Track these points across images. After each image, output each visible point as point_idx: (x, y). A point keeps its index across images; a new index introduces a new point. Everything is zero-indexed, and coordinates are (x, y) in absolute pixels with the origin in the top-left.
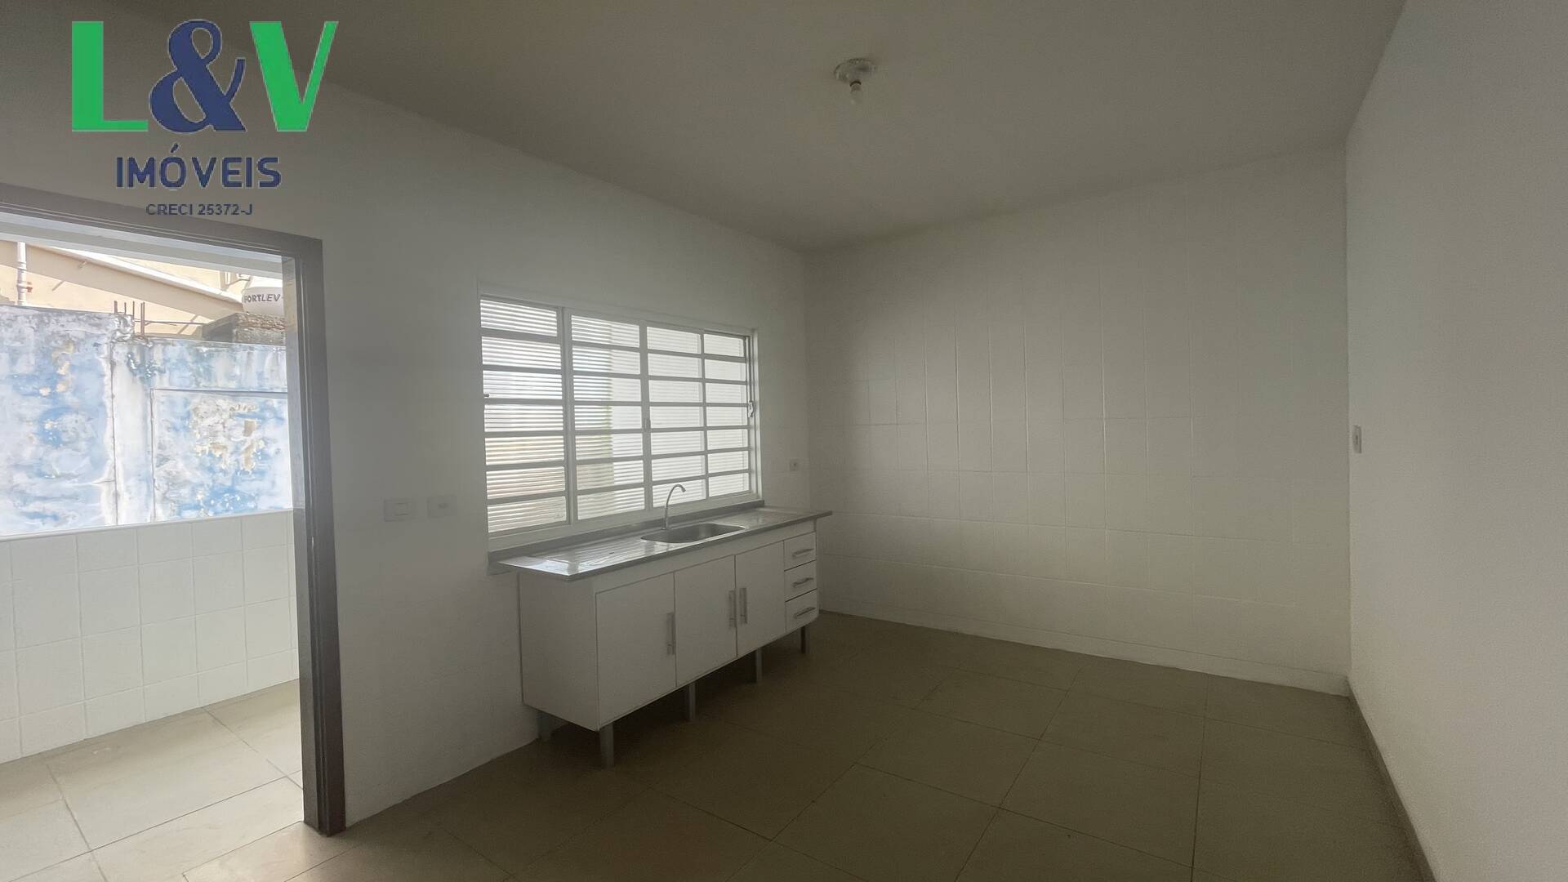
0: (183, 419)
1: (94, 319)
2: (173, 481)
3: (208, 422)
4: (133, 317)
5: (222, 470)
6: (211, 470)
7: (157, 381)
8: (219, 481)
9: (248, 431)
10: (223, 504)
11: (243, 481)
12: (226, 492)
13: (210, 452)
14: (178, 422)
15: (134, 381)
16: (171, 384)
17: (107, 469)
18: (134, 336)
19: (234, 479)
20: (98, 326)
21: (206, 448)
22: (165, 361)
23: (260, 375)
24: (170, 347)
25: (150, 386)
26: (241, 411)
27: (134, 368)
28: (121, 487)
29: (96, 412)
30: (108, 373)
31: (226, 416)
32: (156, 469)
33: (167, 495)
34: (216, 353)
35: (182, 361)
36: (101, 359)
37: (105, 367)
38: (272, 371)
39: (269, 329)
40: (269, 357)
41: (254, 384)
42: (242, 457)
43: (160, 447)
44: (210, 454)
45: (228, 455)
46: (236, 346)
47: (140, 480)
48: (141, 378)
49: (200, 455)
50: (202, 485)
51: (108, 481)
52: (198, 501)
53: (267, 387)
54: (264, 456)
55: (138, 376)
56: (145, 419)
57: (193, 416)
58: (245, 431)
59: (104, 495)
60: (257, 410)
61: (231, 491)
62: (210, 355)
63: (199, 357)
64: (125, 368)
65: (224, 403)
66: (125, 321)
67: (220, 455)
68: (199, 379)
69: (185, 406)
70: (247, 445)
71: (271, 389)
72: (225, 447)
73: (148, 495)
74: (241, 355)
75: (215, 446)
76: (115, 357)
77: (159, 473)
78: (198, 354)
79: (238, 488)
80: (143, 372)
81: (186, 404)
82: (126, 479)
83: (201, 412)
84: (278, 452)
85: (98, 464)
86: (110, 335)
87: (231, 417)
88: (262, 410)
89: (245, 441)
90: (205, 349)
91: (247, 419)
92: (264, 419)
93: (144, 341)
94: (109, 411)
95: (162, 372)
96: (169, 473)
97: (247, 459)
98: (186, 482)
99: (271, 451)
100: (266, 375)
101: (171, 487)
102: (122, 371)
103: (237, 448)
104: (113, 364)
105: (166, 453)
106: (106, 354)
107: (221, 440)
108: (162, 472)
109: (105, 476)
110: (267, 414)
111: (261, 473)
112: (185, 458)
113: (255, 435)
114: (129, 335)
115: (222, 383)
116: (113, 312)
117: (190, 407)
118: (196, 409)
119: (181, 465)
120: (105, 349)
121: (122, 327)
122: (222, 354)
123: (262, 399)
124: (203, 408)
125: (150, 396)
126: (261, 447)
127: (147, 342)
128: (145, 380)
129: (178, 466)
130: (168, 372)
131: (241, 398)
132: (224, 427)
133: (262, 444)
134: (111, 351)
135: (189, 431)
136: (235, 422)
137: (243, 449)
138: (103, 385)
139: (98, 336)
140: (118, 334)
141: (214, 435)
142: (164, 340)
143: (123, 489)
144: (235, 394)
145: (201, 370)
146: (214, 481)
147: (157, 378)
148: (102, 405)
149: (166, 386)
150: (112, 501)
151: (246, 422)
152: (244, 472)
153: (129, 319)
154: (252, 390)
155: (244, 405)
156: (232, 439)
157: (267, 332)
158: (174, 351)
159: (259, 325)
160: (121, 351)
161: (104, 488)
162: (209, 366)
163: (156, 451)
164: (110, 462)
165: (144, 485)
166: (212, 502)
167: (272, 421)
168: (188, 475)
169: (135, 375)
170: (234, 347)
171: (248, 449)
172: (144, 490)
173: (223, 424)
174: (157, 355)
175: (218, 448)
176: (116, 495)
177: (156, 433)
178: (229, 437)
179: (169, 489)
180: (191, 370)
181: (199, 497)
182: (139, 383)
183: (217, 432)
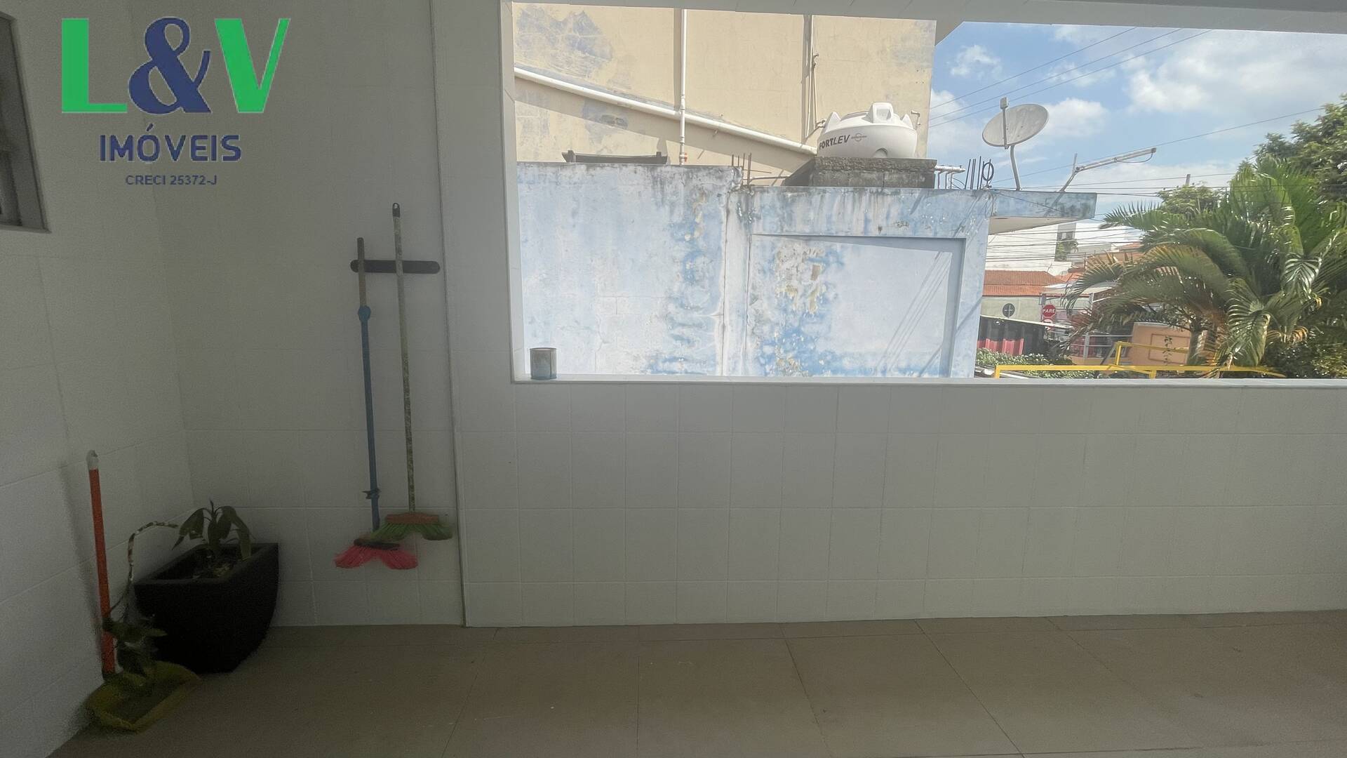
0: (770, 262)
1: (718, 171)
2: (760, 319)
3: (787, 265)
4: (743, 167)
5: (793, 312)
6: (785, 310)
7: (757, 227)
8: (790, 322)
9: (814, 276)
10: (791, 343)
11: (808, 323)
12: (794, 332)
13: (786, 293)
14: (766, 265)
15: (740, 228)
16: (764, 230)
17: (720, 304)
18: (742, 186)
19: (801, 320)
20: (720, 178)
21: (783, 290)
22: (762, 207)
23: (829, 218)
24: (766, 194)
25: (750, 231)
26: (812, 256)
27: (741, 215)
28: (727, 319)
29: (715, 255)
30: (724, 219)
31: (800, 260)
32: (749, 307)
33: (755, 331)
34: (797, 198)
35: (773, 207)
36: (720, 208)
37: (723, 213)
38: (839, 213)
39: (837, 171)
40: (839, 198)
41: (822, 229)
42: (808, 301)
43: (754, 288)
44: (786, 296)
45: (798, 298)
46: (813, 189)
47: (739, 316)
48: (745, 225)
49: (779, 296)
50: (778, 324)
51: (719, 315)
52: (775, 338)
53: (833, 232)
54: (826, 301)
55: (743, 223)
56: (745, 263)
57: (777, 259)
58: (812, 275)
59: (716, 326)
60: (823, 255)
61: (798, 331)
62: (793, 201)
63: (786, 204)
64: (735, 215)
65: (799, 247)
66: (738, 171)
67: (793, 298)
68: (783, 223)
69: (772, 251)
70: (813, 288)
71: (837, 233)
72: (796, 290)
73: (743, 330)
74: (816, 199)
75: (790, 288)
76: (730, 207)
77: (751, 311)
78: (784, 199)
79: (802, 329)
80: (747, 218)
81: (773, 248)
82: (730, 314)
83: (782, 257)
84: (836, 296)
85: (714, 299)
86: (727, 186)
87: (803, 261)
88: (827, 255)
89: (811, 285)
90: (790, 195)
91: (816, 264)
92: (828, 264)
93: (748, 190)
94: (723, 254)
95: (759, 218)
96: (757, 311)
97: (812, 302)
98: (768, 321)
99: (831, 296)
100: (834, 219)
101: (758, 324)
102: (733, 217)
103: (805, 291)
104: (728, 212)
105: (756, 294)
106: (725, 203)
107: (795, 283)
108: (753, 310)
109: (719, 310)
110: (831, 259)
111: (821, 317)
112: (769, 298)
113: (820, 278)
114: (740, 185)
115: (800, 228)
116: (731, 165)
117: (775, 251)
118: (779, 252)
119: (765, 305)
120: (724, 198)
121: (735, 179)
122: (802, 198)
123: (828, 244)
124: (785, 252)
125: (749, 241)
126: (823, 291)
127: (750, 191)
128: (748, 226)
129: (763, 305)
130: (762, 217)
131: (812, 243)
132: (797, 271)
133: (824, 288)
134: (728, 199)
135: (773, 274)
136: (806, 266)
137: (810, 292)
138: (720, 232)
139: (720, 188)
140: (733, 185)
141: (790, 278)
142: (763, 190)
143: (728, 323)
144: (808, 238)
145: (786, 215)
146: (786, 321)
147: (755, 223)
148: (719, 248)
149: (761, 231)
150: (721, 332)
151: (814, 266)
152: (809, 315)
153: (740, 169)
154: (821, 234)
155: (814, 249)
156: (803, 283)
157: (837, 174)
158: (769, 198)
159: (831, 168)
160: (734, 198)
161: (717, 320)
162: (792, 211)
163: (751, 291)
164: (722, 298)
165: (741, 320)
166: (784, 340)
167: (834, 266)
168: (769, 314)
169: (741, 221)
170: (811, 191)
171: (813, 293)
172: (741, 325)
173: (797, 267)
174: (757, 202)
175: (791, 291)
176: (724, 327)
177: (751, 275)
178: (800, 280)
179: (756, 325)
180: (778, 216)
181: (776, 335)
182: (743, 229)
183: (792, 275)
